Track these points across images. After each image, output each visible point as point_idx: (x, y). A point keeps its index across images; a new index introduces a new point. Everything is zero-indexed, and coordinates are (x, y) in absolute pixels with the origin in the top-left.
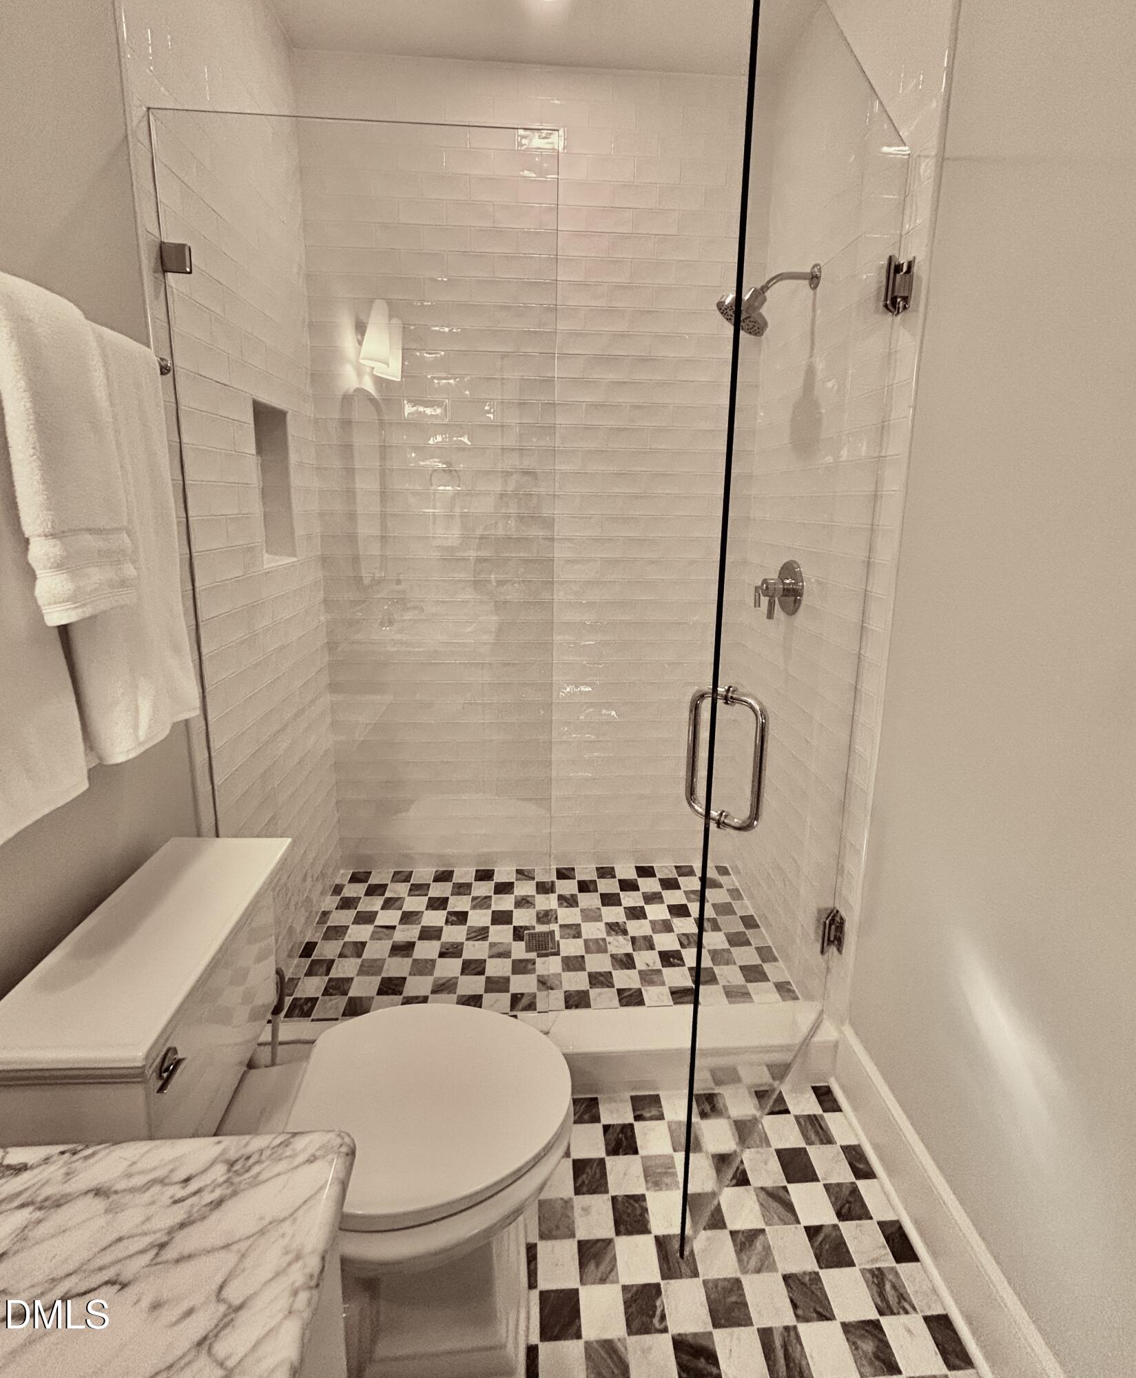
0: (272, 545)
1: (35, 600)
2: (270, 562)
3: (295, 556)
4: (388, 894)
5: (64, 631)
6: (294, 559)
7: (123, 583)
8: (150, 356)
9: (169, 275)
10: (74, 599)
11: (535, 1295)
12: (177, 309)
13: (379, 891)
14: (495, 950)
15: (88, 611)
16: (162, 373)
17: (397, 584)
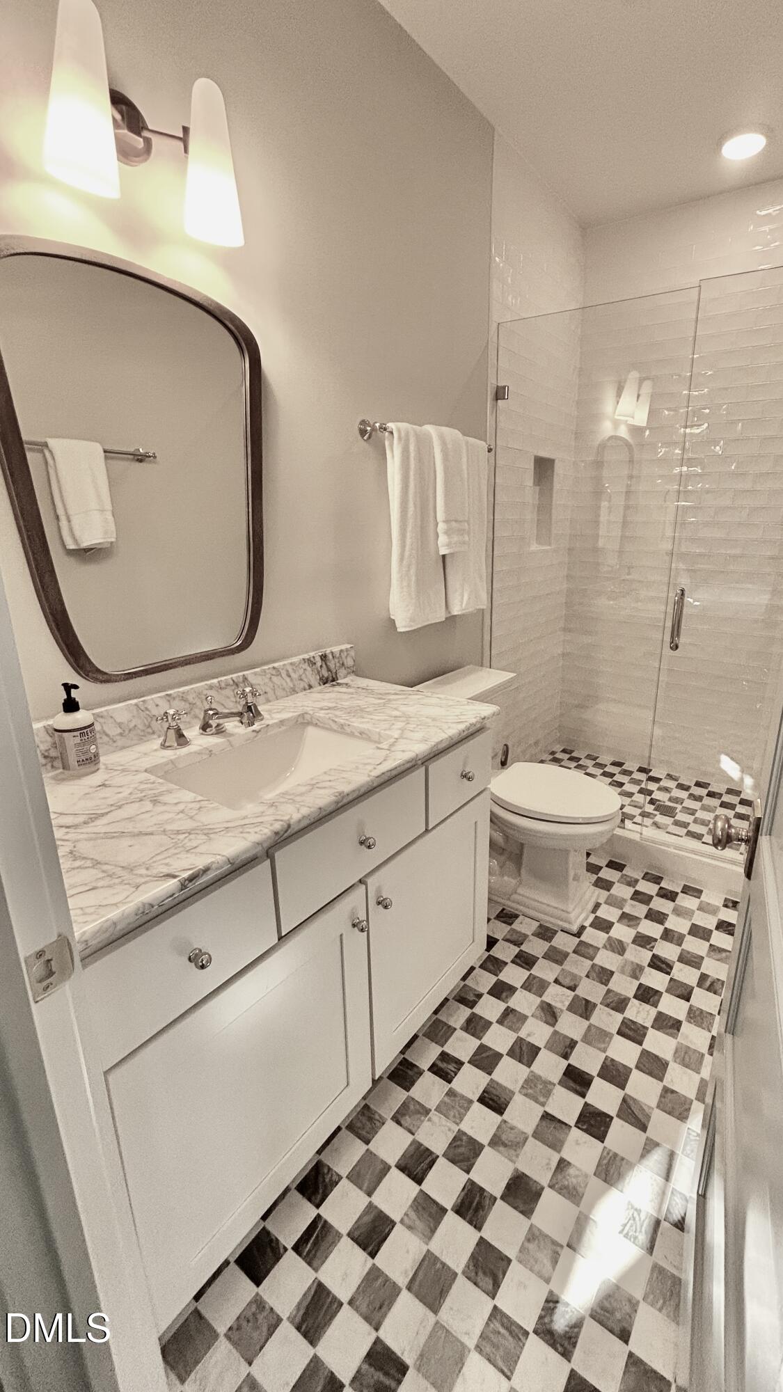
0: (539, 540)
1: (437, 545)
2: (534, 547)
3: (550, 545)
4: (580, 763)
5: (444, 556)
6: (549, 547)
7: (464, 543)
8: (483, 445)
9: (499, 401)
10: (449, 545)
11: (593, 915)
12: (501, 418)
13: (577, 760)
14: (632, 803)
15: (452, 551)
16: (489, 452)
17: (628, 575)
